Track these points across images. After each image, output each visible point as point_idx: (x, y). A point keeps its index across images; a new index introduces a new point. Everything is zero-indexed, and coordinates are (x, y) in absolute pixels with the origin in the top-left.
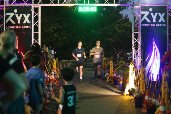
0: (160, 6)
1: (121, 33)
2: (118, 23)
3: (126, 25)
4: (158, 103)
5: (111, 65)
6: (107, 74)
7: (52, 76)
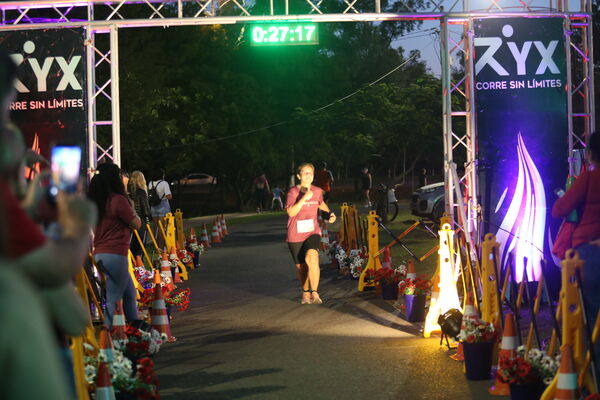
0: (538, 15)
1: (400, 116)
2: (387, 81)
3: (418, 87)
4: (548, 363)
5: (373, 229)
6: (358, 262)
7: (162, 275)
